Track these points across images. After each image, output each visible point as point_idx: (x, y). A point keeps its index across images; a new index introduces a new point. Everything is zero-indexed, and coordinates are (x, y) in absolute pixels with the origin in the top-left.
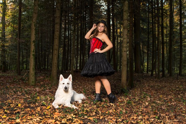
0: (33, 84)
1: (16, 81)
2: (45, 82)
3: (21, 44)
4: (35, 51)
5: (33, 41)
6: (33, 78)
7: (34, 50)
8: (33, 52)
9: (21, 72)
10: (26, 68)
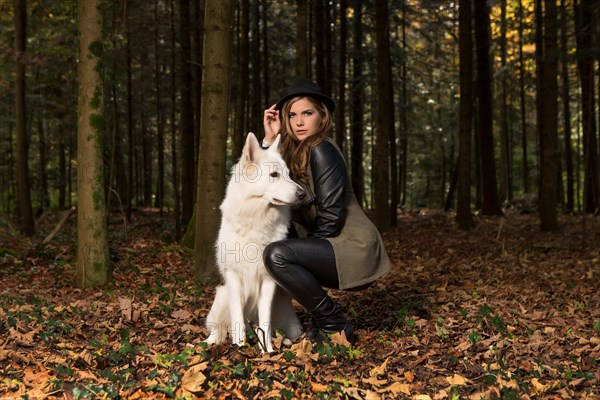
0: (100, 277)
1: (11, 263)
2: (159, 266)
3: (33, 88)
4: (101, 98)
5: (91, 48)
6: (98, 248)
7: (97, 95)
8: (95, 103)
9: (36, 223)
10: (57, 203)
